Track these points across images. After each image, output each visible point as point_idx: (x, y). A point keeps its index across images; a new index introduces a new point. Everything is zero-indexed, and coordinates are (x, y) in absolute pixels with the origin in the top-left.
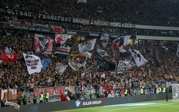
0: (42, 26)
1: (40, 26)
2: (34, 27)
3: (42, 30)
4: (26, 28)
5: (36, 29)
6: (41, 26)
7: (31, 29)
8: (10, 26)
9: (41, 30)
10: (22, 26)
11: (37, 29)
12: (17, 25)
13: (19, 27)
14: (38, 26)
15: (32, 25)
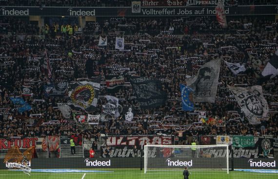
0: (210, 3)
1: (204, 5)
2: (188, 9)
3: (208, 12)
4: (169, 13)
5: (193, 12)
6: (206, 5)
7: (180, 12)
8: (133, 12)
9: (205, 12)
10: (161, 9)
11: (197, 12)
12: (149, 9)
13: (153, 12)
14: (198, 5)
15: (184, 4)
